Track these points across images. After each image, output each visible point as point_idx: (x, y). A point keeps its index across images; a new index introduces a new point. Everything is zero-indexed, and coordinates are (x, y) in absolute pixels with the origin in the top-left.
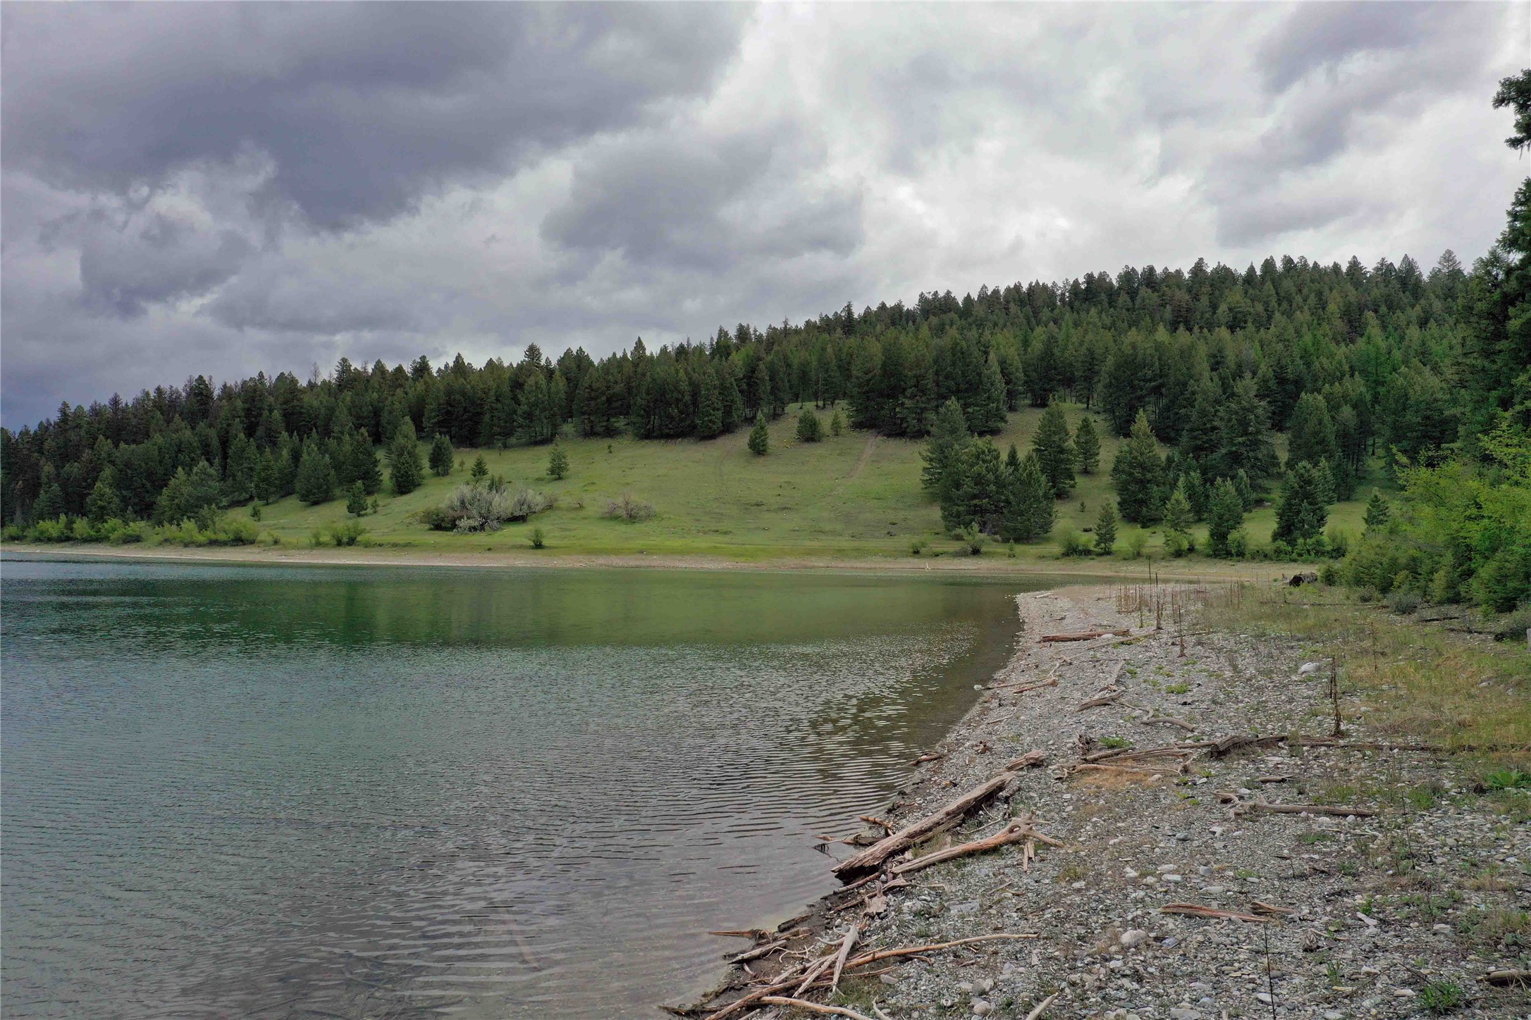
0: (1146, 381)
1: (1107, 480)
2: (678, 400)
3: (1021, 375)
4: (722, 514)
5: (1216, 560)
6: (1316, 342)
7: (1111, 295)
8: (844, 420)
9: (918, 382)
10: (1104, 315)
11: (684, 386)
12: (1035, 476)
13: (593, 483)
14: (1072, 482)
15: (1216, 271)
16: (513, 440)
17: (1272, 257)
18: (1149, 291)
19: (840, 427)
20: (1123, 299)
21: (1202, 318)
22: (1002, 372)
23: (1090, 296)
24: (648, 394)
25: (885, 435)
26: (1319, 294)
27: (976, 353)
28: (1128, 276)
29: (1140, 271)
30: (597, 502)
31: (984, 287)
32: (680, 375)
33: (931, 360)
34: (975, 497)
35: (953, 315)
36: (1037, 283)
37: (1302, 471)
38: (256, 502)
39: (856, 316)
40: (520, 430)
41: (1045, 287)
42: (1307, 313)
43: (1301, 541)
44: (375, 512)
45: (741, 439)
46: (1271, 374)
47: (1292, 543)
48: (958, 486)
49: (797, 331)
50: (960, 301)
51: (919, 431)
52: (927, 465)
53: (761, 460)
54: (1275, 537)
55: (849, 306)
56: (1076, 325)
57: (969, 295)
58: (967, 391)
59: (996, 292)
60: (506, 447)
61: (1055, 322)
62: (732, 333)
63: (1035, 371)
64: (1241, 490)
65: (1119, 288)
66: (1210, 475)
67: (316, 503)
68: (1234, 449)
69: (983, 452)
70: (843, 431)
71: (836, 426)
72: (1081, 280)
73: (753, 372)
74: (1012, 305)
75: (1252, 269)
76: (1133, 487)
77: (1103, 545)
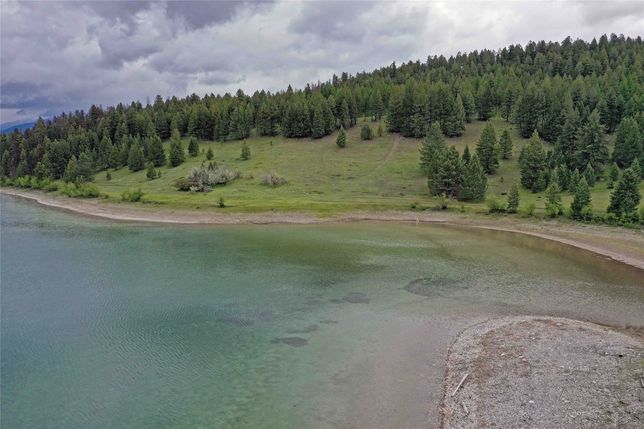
0: (538, 109)
1: (515, 163)
2: (303, 120)
3: (473, 105)
4: (320, 181)
5: (575, 222)
6: (629, 83)
7: (522, 57)
8: (384, 129)
9: (421, 110)
10: (517, 68)
11: (306, 112)
12: (476, 167)
13: (261, 163)
14: (497, 166)
15: (576, 42)
16: (228, 137)
17: (605, 35)
18: (541, 54)
19: (382, 132)
20: (528, 58)
21: (568, 69)
22: (464, 105)
23: (511, 57)
24: (290, 116)
25: (404, 136)
26: (631, 55)
27: (450, 94)
28: (531, 46)
29: (537, 43)
30: (260, 175)
31: (459, 53)
32: (305, 106)
33: (428, 99)
34: (445, 177)
35: (443, 68)
36: (485, 50)
37: (628, 174)
38: (110, 170)
39: (397, 67)
40: (231, 133)
41: (489, 52)
42: (624, 66)
43: (624, 214)
44: (160, 177)
45: (333, 139)
46: (605, 103)
47: (619, 215)
48: (436, 172)
49: (370, 75)
50: (447, 60)
51: (420, 135)
52: (422, 156)
53: (342, 150)
54: (609, 210)
55: (394, 64)
56: (503, 73)
57: (452, 57)
58: (445, 114)
59: (465, 55)
60: (225, 141)
61: (493, 72)
62: (340, 76)
63: (482, 102)
64: (589, 176)
65: (527, 53)
66: (571, 164)
67: (136, 171)
68: (585, 151)
69: (450, 154)
70: (384, 134)
71: (380, 132)
72: (508, 49)
73: (340, 104)
74: (472, 62)
75: (595, 40)
76: (530, 171)
77: (512, 208)
